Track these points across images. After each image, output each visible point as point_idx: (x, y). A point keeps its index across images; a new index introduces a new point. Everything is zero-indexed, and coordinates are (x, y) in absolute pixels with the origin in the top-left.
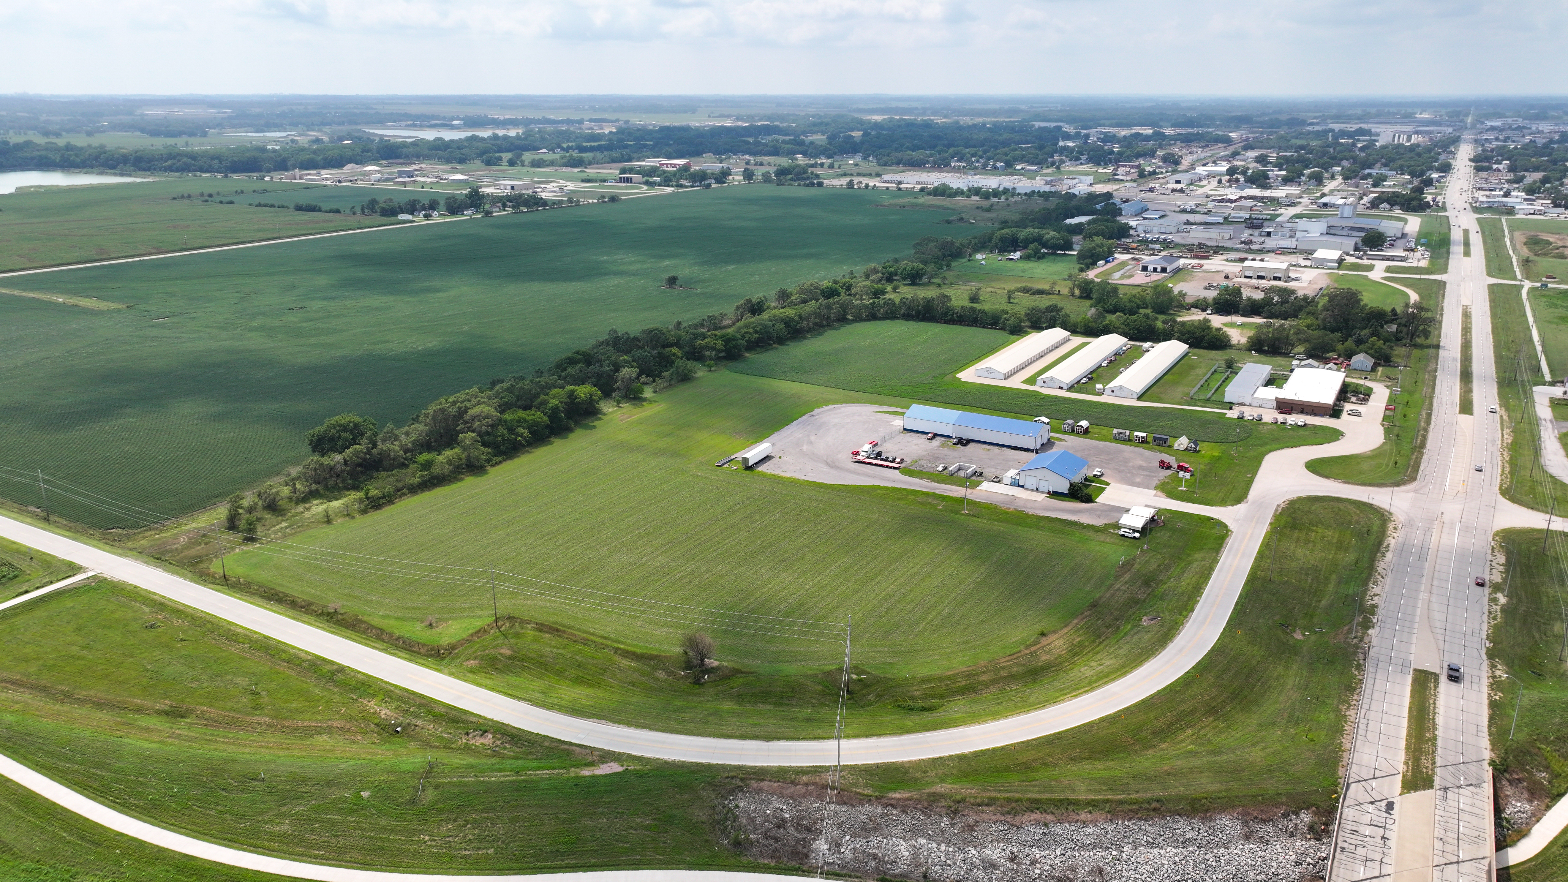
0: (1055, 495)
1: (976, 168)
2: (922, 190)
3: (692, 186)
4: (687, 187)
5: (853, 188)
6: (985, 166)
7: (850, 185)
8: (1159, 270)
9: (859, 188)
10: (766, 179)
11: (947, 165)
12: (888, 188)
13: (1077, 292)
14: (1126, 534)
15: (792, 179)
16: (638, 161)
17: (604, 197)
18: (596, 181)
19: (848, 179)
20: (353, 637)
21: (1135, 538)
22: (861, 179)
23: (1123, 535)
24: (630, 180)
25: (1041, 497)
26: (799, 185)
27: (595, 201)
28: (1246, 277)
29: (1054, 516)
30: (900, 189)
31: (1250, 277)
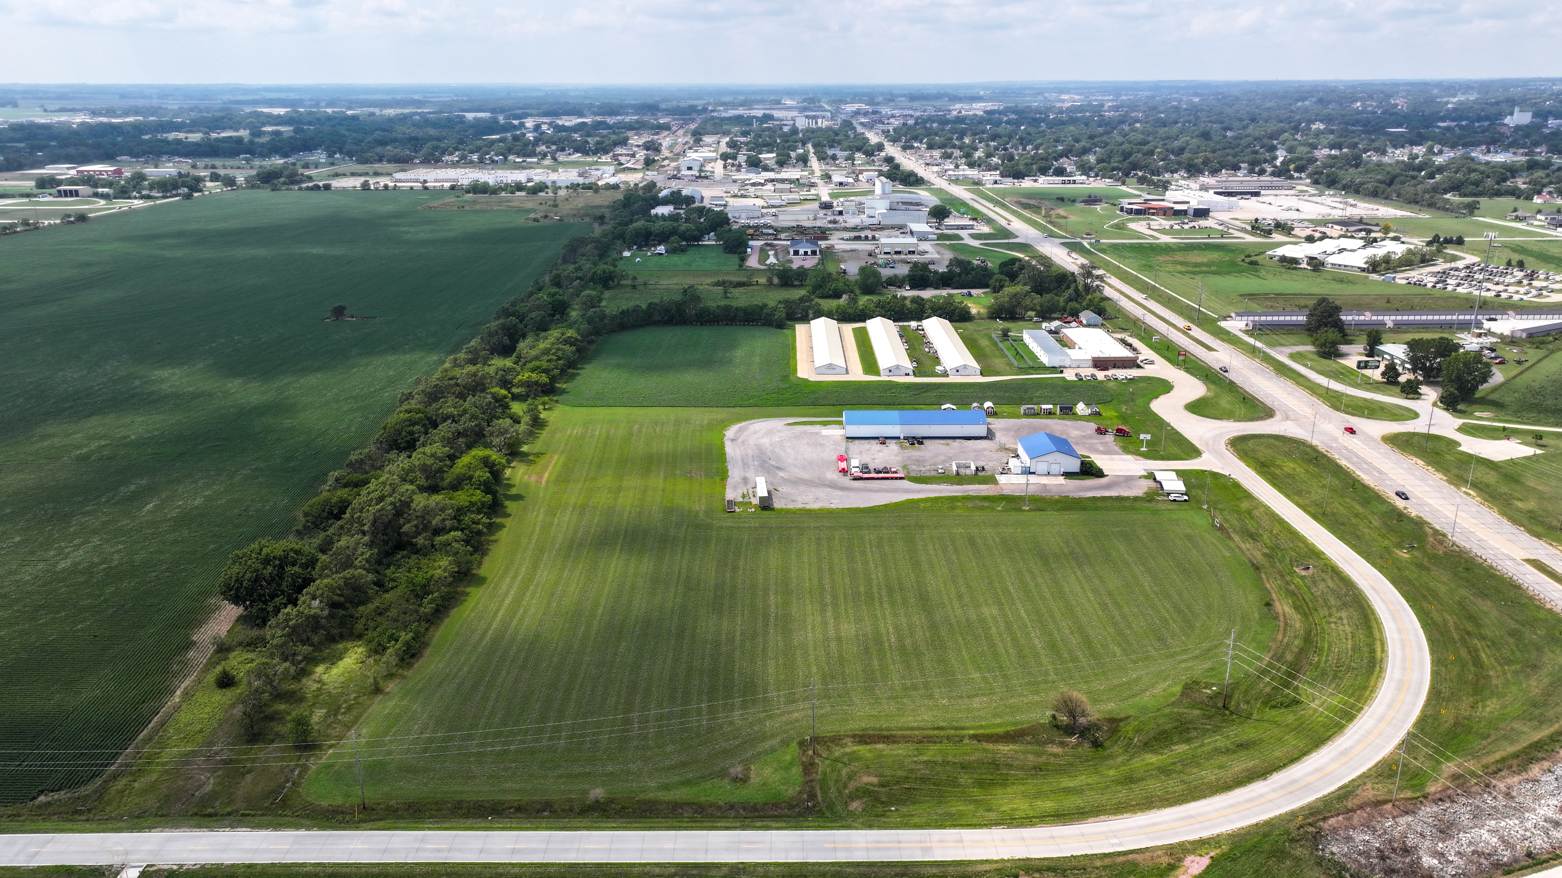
0: (1067, 475)
1: (472, 162)
2: (453, 188)
3: (164, 197)
4: (157, 198)
5: (369, 189)
6: (481, 161)
7: (365, 186)
8: (809, 253)
9: (377, 189)
10: (251, 184)
11: (438, 161)
12: (412, 188)
13: (776, 280)
14: (1177, 499)
15: (284, 183)
16: (32, 168)
17: (69, 216)
18: (13, 196)
19: (362, 179)
20: (675, 824)
21: (1185, 500)
22: (378, 179)
23: (1175, 500)
24: (76, 193)
25: (1061, 480)
26: (300, 189)
27: (58, 221)
28: (885, 253)
29: (1099, 495)
30: (426, 188)
31: (889, 253)
